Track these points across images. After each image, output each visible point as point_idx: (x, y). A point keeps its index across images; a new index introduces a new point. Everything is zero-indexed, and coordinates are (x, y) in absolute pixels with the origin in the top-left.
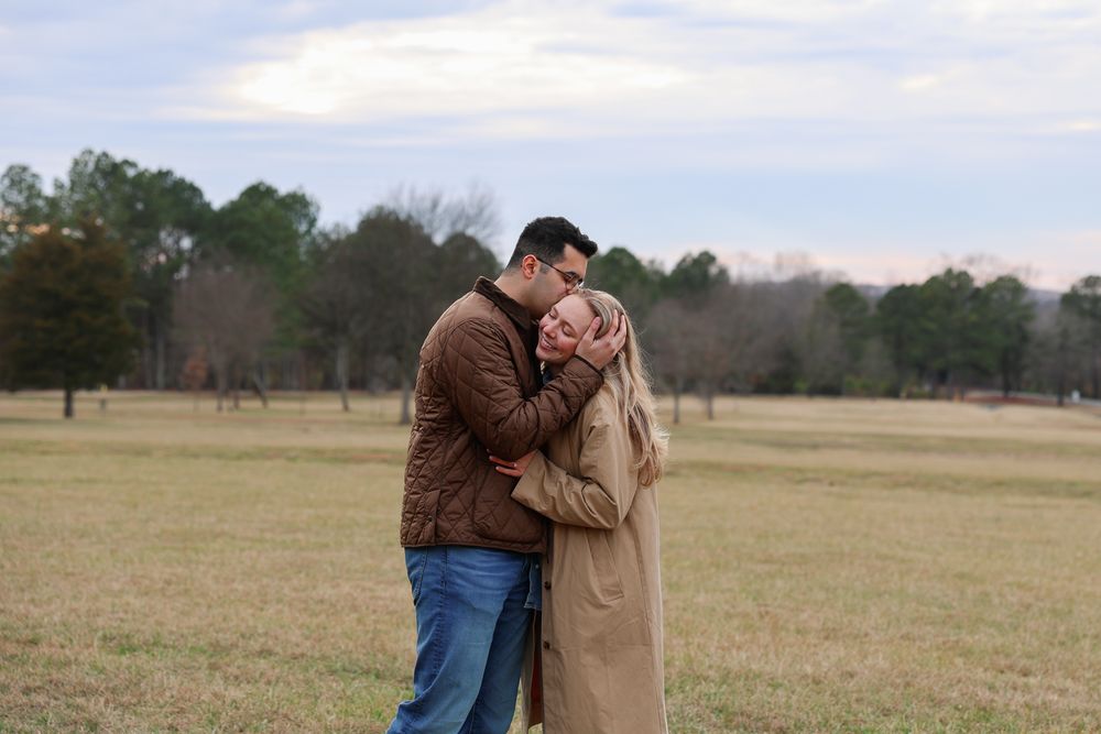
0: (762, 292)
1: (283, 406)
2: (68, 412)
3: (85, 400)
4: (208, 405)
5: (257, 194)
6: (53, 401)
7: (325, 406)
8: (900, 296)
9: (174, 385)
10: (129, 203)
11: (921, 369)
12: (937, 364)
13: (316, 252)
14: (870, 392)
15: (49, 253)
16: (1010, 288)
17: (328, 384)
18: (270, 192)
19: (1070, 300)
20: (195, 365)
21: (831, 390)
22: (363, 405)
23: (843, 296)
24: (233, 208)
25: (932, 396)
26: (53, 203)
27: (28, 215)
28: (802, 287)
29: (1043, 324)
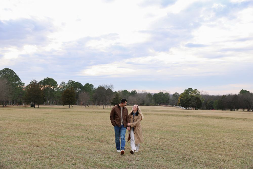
0: (141, 94)
1: (91, 107)
2: (69, 108)
3: (71, 106)
4: (83, 107)
5: (87, 84)
6: (67, 106)
7: (95, 107)
8: (156, 94)
9: (79, 104)
10: (74, 86)
11: (158, 103)
12: (160, 102)
13: (93, 91)
14: (152, 105)
15: (67, 91)
16: (167, 94)
17: (95, 105)
18: (89, 84)
19: (174, 95)
20: (81, 103)
21: (148, 105)
22: (99, 107)
23: (149, 95)
24: (85, 86)
25: (159, 106)
26: (66, 85)
27: (64, 87)
28: (145, 94)
29: (171, 98)
